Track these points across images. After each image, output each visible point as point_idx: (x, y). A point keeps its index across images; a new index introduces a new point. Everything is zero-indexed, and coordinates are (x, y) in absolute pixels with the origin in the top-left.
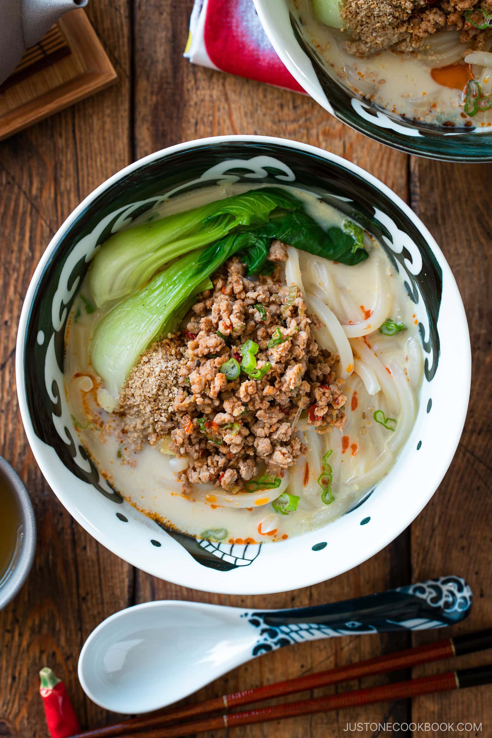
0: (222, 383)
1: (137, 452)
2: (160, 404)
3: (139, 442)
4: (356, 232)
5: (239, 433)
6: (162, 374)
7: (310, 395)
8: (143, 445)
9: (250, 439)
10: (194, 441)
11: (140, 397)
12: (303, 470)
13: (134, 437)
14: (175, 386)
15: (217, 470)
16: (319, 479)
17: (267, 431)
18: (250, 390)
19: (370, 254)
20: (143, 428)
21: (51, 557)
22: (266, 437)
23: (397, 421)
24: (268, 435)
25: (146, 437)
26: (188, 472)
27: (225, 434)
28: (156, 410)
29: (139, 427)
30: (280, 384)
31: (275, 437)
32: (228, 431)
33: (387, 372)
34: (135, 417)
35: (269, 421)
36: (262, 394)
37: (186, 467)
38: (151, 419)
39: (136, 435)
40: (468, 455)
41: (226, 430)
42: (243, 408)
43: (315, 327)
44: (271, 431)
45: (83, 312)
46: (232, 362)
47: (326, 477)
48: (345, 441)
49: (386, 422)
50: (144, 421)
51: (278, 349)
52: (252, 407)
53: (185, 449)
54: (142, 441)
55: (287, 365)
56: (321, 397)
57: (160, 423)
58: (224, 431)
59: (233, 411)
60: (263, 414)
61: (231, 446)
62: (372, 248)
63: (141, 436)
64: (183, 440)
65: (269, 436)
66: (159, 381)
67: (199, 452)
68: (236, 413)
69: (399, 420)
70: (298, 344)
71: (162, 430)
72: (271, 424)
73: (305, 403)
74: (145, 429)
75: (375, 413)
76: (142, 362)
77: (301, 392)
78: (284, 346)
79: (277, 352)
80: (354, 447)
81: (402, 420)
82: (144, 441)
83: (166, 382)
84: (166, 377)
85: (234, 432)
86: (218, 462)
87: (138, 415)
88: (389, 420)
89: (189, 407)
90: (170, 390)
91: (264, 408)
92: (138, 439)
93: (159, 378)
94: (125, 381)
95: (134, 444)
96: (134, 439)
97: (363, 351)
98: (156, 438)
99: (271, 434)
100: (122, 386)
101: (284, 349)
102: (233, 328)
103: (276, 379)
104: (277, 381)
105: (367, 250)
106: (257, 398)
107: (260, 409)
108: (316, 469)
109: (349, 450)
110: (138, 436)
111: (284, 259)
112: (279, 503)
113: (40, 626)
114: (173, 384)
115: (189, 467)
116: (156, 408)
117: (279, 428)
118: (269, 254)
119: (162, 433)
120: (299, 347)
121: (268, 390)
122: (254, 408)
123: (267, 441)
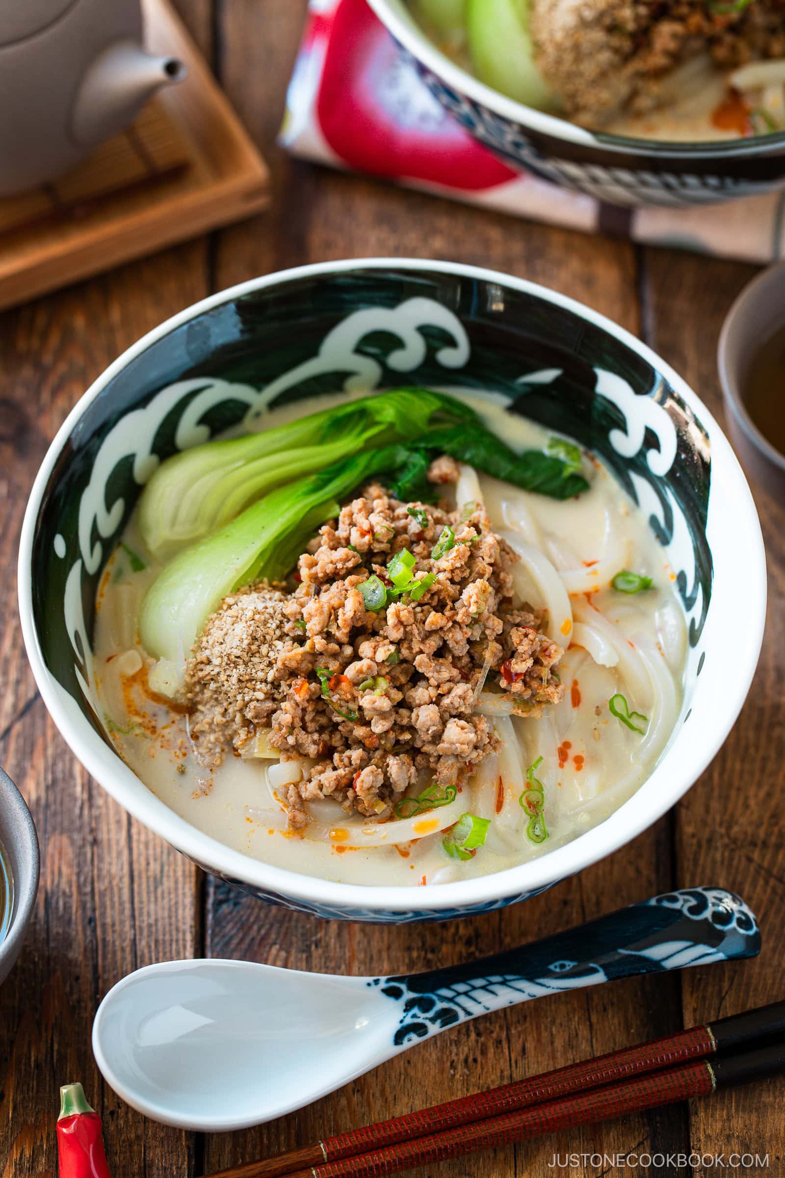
0: (357, 605)
1: (214, 769)
2: (254, 671)
3: (218, 750)
4: (568, 453)
5: (387, 695)
6: (257, 617)
7: (502, 639)
8: (224, 757)
9: (404, 712)
10: (311, 726)
11: (220, 659)
12: (495, 789)
13: (209, 742)
14: (280, 638)
15: (350, 771)
16: (521, 798)
17: (433, 692)
18: (404, 615)
19: (592, 484)
20: (224, 720)
21: (56, 1047)
22: (432, 702)
23: (648, 718)
24: (434, 699)
25: (229, 741)
26: (301, 785)
27: (362, 697)
28: (247, 681)
29: (219, 719)
30: (453, 611)
31: (446, 701)
32: (367, 690)
33: (630, 646)
34: (212, 706)
35: (436, 675)
36: (424, 629)
37: (298, 779)
38: (239, 697)
39: (212, 737)
40: (772, 882)
41: (364, 690)
42: (392, 648)
43: (507, 556)
44: (439, 692)
45: (128, 568)
46: (374, 581)
47: (534, 796)
48: (563, 753)
49: (630, 716)
50: (226, 710)
51: (448, 556)
52: (407, 651)
53: (296, 739)
54: (223, 750)
55: (463, 583)
56: (521, 641)
57: (253, 704)
58: (361, 692)
59: (375, 653)
60: (427, 660)
61: (373, 721)
62: (594, 475)
63: (222, 739)
64: (293, 718)
65: (437, 701)
66: (252, 628)
67: (318, 745)
68: (381, 656)
69: (651, 716)
70: (481, 555)
71: (256, 717)
72: (440, 681)
73: (495, 655)
74: (226, 725)
75: (611, 702)
76: (225, 607)
77: (488, 632)
78: (458, 550)
79: (447, 561)
80: (579, 760)
81: (657, 717)
82: (227, 750)
83: (265, 631)
84: (265, 622)
85: (378, 692)
86: (349, 758)
87: (216, 699)
88: (634, 716)
89: (302, 661)
90: (270, 646)
91: (426, 650)
92: (216, 746)
93: (252, 622)
94: (197, 639)
95: (210, 756)
96: (210, 745)
97: (588, 613)
98: (247, 735)
99: (441, 696)
100: (191, 648)
101: (459, 557)
102: (373, 534)
103: (446, 605)
104: (448, 607)
105: (588, 476)
106: (416, 632)
107: (421, 652)
108: (516, 783)
109: (570, 765)
110: (217, 739)
111: (455, 474)
112: (455, 839)
113: (34, 1160)
114: (275, 637)
115: (302, 778)
116: (247, 677)
117: (452, 688)
118: (429, 468)
119: (256, 721)
120: (483, 559)
121: (434, 619)
122: (411, 653)
123: (433, 707)
